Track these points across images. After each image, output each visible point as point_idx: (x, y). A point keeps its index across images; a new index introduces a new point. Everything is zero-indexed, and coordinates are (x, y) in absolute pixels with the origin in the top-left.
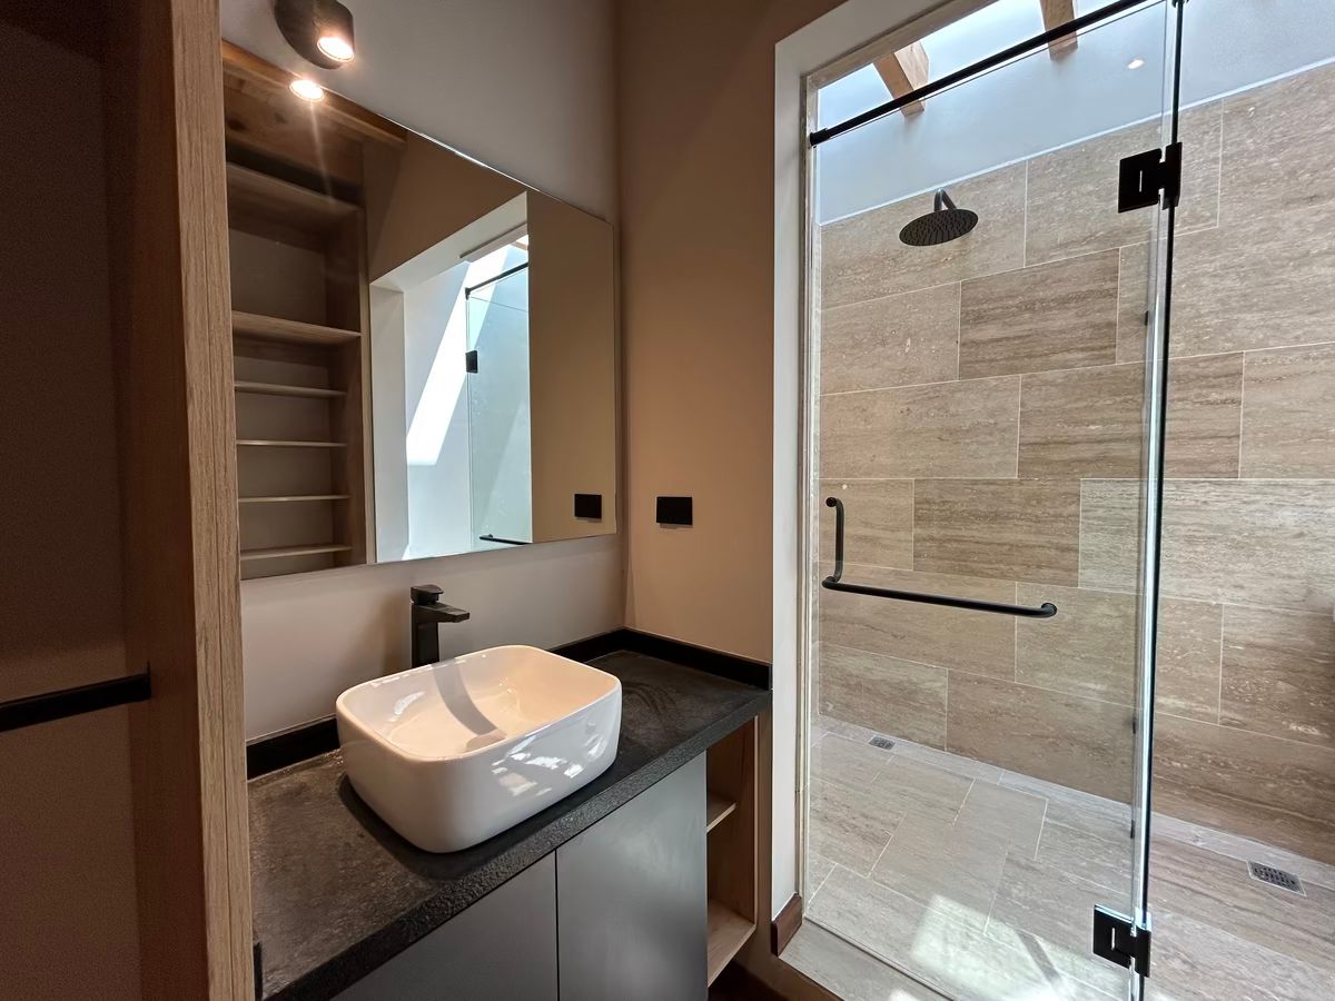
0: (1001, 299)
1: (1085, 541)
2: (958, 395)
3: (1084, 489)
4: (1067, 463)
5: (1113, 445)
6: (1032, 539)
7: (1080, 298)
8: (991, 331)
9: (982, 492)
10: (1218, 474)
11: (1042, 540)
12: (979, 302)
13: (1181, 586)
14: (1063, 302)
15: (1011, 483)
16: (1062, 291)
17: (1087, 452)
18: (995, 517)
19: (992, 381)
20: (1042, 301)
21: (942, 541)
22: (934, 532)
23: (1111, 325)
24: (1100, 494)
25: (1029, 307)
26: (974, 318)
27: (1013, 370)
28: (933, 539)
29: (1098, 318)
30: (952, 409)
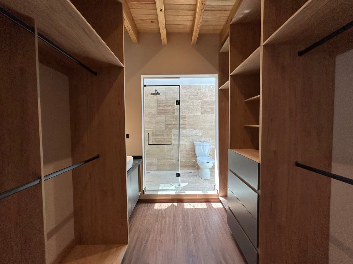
0: (162, 104)
1: (173, 138)
2: (157, 117)
3: (173, 131)
4: (171, 127)
5: (176, 125)
6: (167, 138)
7: (172, 106)
8: (161, 108)
9: (161, 131)
10: (185, 129)
11: (168, 138)
12: (159, 104)
13: (182, 142)
14: (170, 106)
15: (164, 130)
16: (170, 104)
17: (172, 126)
18: (163, 135)
19: (162, 115)
20: (167, 105)
21: (155, 139)
22: (154, 138)
23: (175, 110)
24: (175, 131)
25: (165, 106)
26: (159, 106)
27: (164, 114)
28: (154, 139)
29: (173, 108)
30: (156, 119)
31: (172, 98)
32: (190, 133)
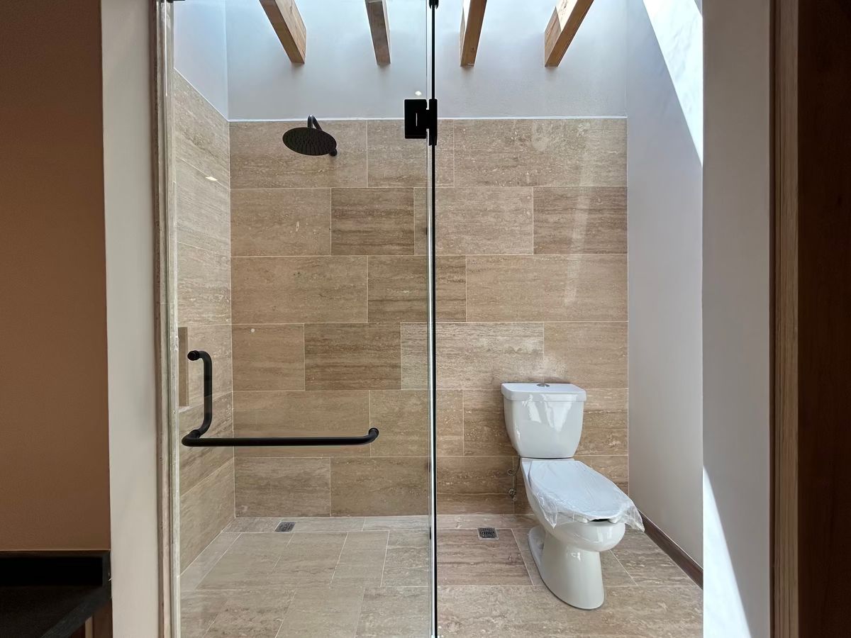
0: (355, 205)
1: (405, 361)
2: (331, 266)
3: (402, 329)
4: (394, 313)
5: (415, 303)
6: (377, 362)
7: (397, 213)
8: (349, 225)
9: (347, 332)
10: (457, 319)
11: (382, 361)
12: (342, 204)
13: (446, 382)
14: (389, 213)
15: (364, 326)
16: (388, 207)
17: (402, 306)
18: (356, 349)
19: (351, 258)
20: (377, 210)
21: (323, 368)
22: (319, 361)
23: (411, 232)
24: (412, 332)
25: (371, 213)
26: (339, 215)
27: (364, 253)
28: (318, 366)
29: (406, 227)
30: (328, 275)
31: (399, 179)
32: (484, 342)
